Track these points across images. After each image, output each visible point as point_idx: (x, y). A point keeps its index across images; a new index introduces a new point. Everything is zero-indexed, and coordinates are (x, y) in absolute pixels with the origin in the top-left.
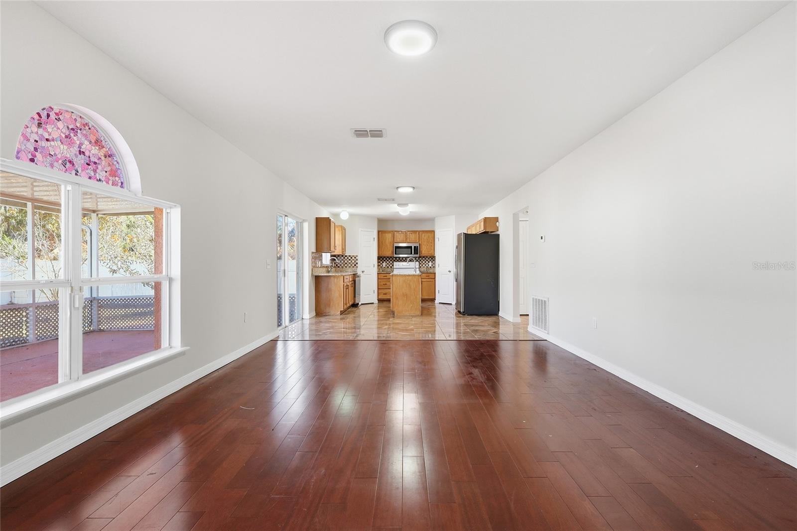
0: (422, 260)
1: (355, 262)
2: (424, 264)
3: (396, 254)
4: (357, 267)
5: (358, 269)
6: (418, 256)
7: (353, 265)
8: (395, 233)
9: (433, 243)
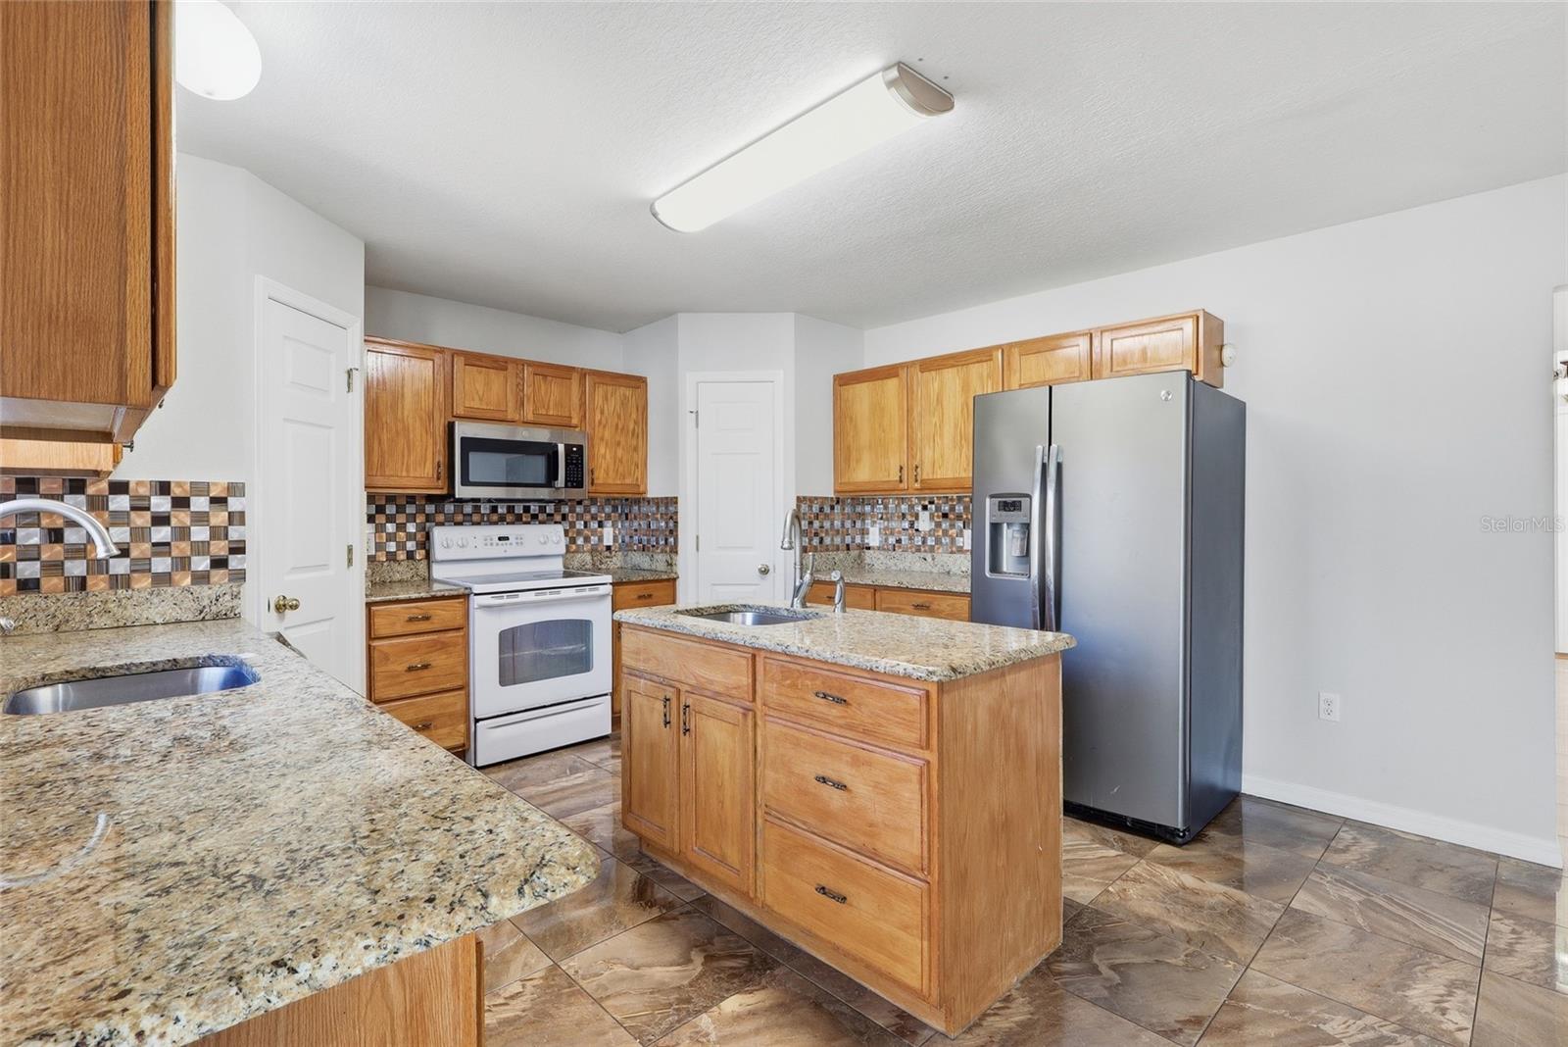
1: (218, 533)
2: (580, 533)
3: (465, 482)
4: (240, 576)
5: (247, 588)
7: (201, 564)
8: (459, 362)
9: (640, 435)
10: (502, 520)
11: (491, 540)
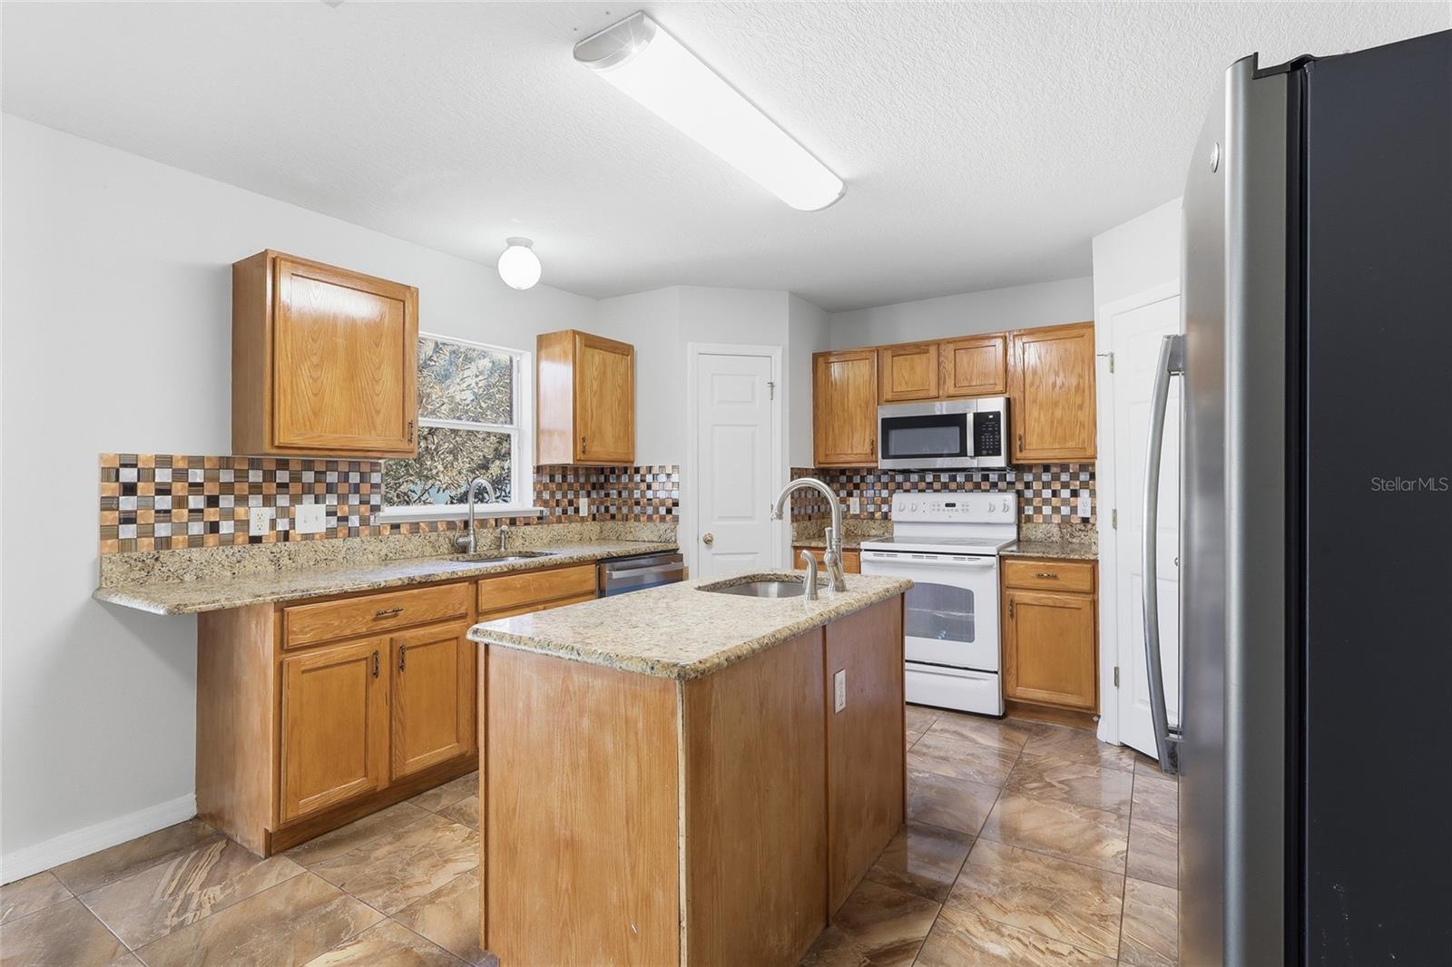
0: (1037, 485)
2: (1046, 502)
3: (886, 456)
4: (676, 519)
5: (680, 527)
6: (999, 461)
7: (662, 510)
8: (887, 357)
9: (1087, 392)
10: (945, 487)
11: (939, 505)
